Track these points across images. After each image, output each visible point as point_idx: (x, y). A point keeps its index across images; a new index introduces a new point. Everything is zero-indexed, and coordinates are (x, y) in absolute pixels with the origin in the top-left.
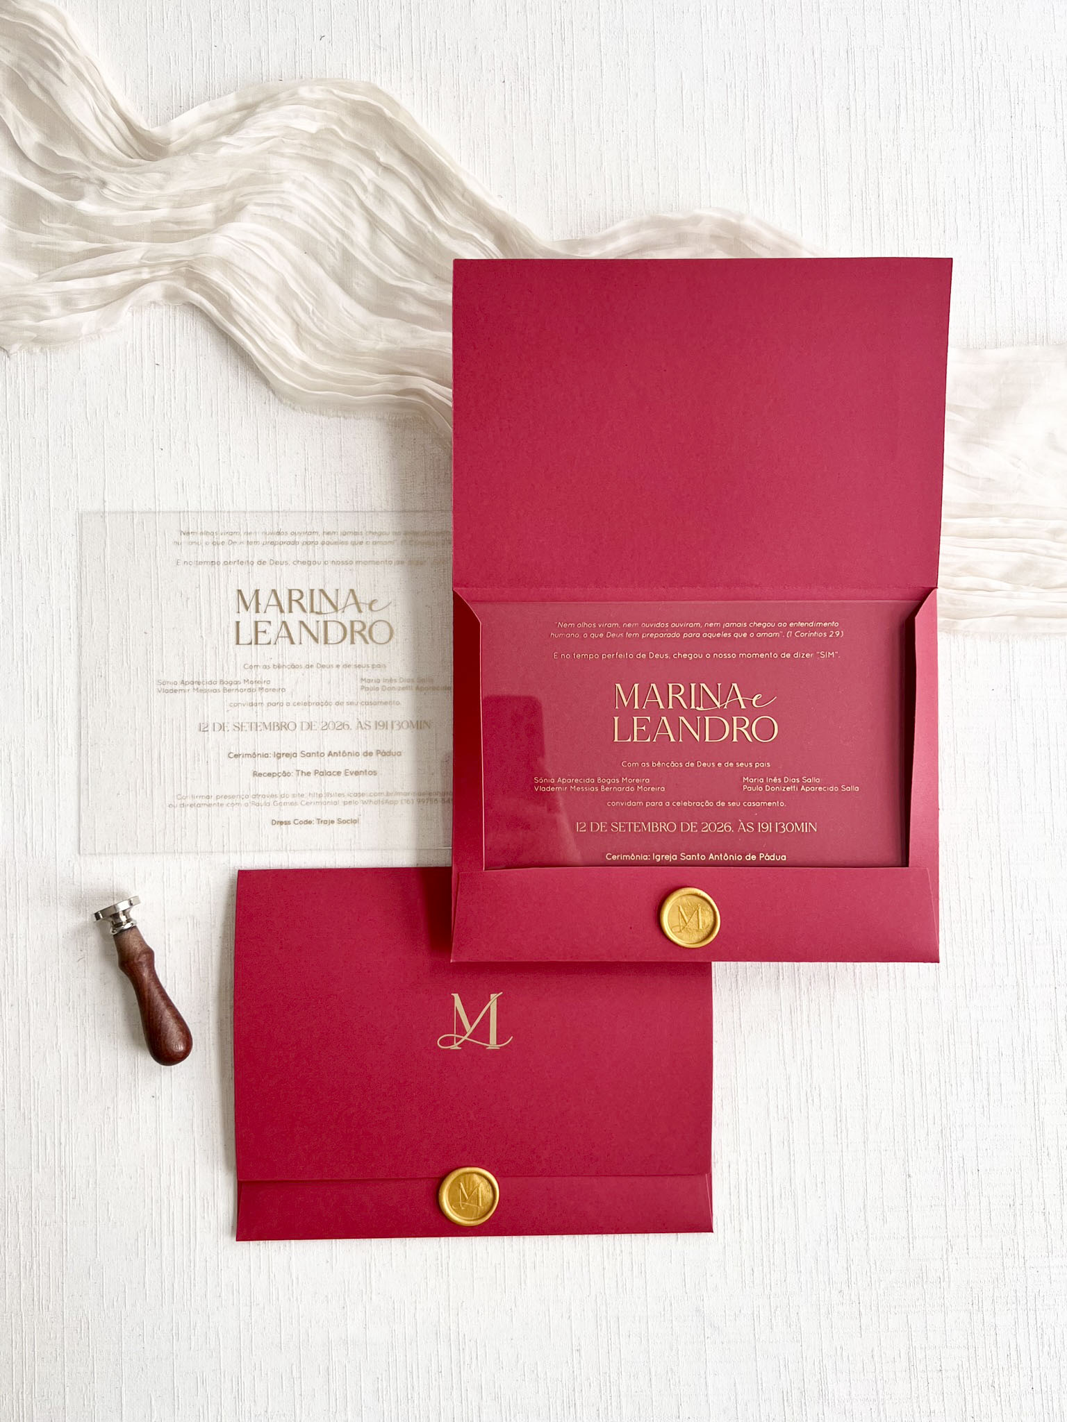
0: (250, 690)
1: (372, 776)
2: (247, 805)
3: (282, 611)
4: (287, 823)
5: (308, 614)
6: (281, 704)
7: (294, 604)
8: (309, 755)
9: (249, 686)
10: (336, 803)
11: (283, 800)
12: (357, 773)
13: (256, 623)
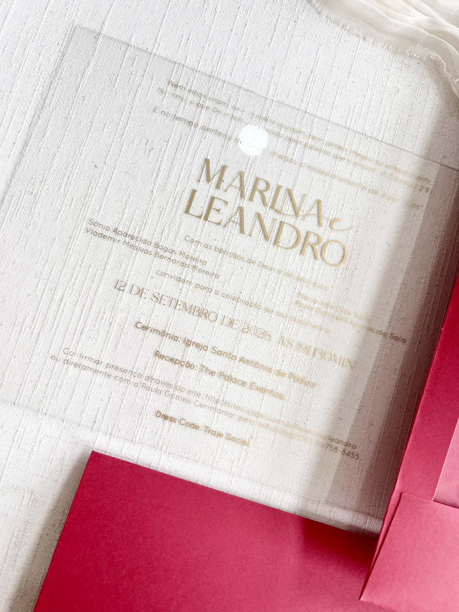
0: (183, 265)
1: (277, 400)
2: (136, 385)
3: (242, 196)
4: (172, 420)
5: (268, 209)
6: (209, 290)
7: (257, 195)
8: (220, 353)
9: (183, 260)
10: (231, 415)
11: (177, 393)
12: (262, 390)
13: (213, 199)
